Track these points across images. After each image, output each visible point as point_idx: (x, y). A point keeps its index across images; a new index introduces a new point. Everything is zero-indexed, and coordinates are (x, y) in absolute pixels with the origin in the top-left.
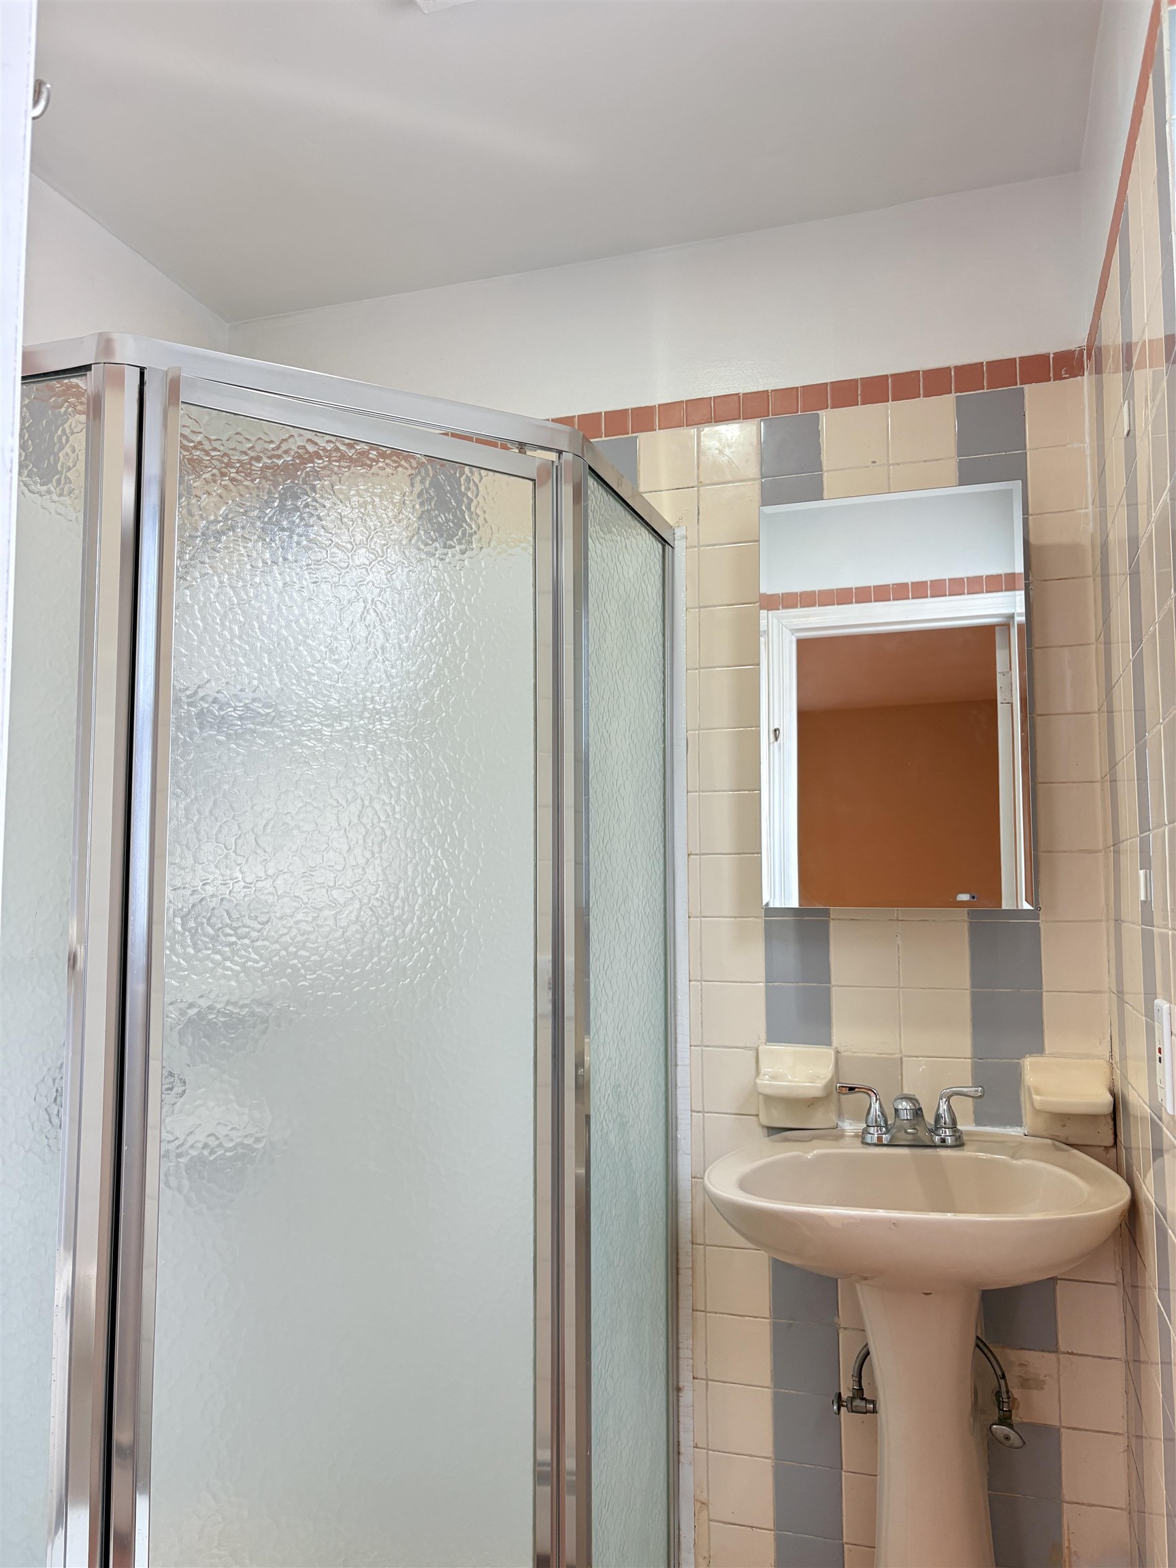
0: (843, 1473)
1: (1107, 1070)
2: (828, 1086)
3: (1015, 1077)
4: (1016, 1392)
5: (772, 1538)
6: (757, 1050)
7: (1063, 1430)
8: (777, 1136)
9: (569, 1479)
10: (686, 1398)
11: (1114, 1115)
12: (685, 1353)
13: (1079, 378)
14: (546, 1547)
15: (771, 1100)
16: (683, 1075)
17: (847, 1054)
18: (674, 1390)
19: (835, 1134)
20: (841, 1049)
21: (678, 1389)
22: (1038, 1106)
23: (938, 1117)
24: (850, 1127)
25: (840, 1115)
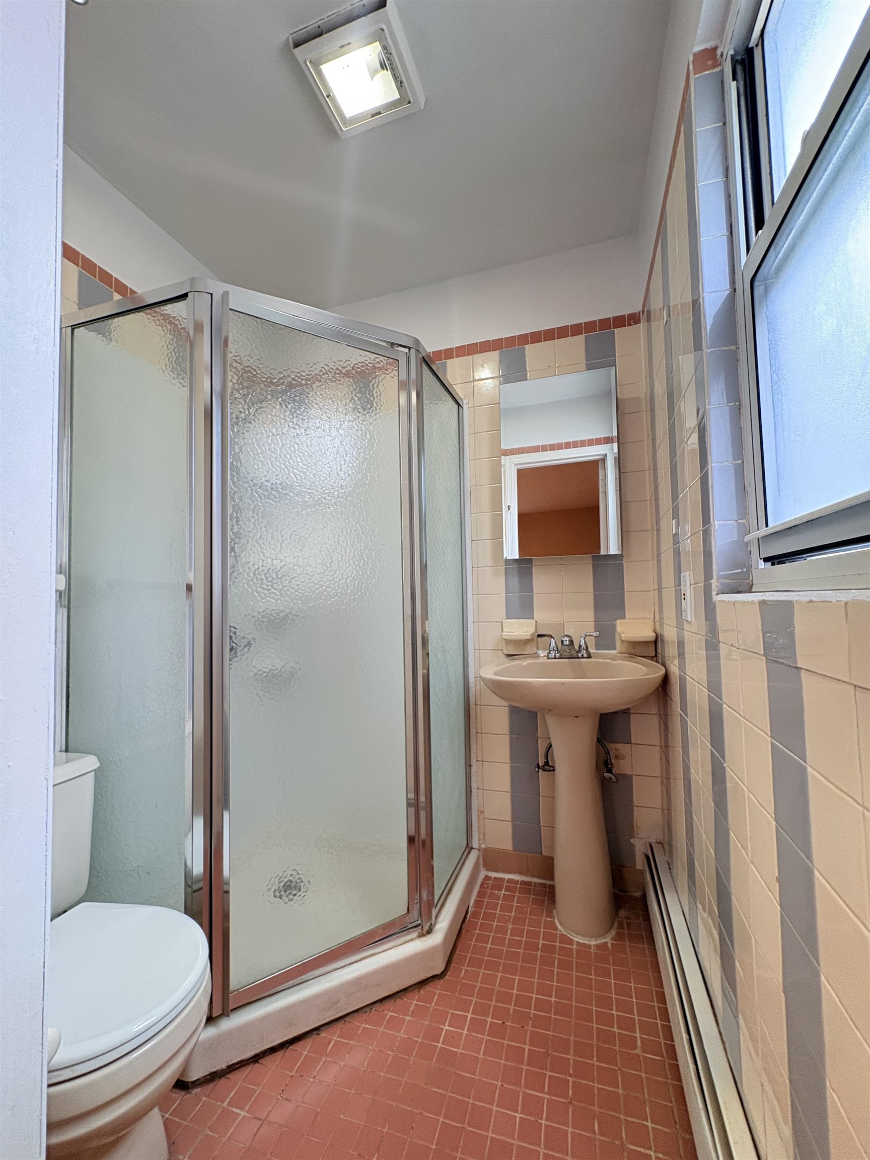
0: (541, 798)
1: (653, 624)
2: (532, 634)
3: (614, 627)
4: (613, 761)
5: (510, 825)
6: (502, 622)
7: (634, 777)
8: (511, 658)
9: (422, 805)
10: (474, 769)
11: (656, 642)
12: (473, 751)
13: (638, 325)
14: (412, 833)
15: (508, 642)
16: (470, 635)
17: (541, 622)
18: (468, 766)
19: (535, 656)
20: (538, 620)
21: (470, 766)
22: (623, 639)
23: (580, 646)
24: (542, 653)
25: (538, 648)
